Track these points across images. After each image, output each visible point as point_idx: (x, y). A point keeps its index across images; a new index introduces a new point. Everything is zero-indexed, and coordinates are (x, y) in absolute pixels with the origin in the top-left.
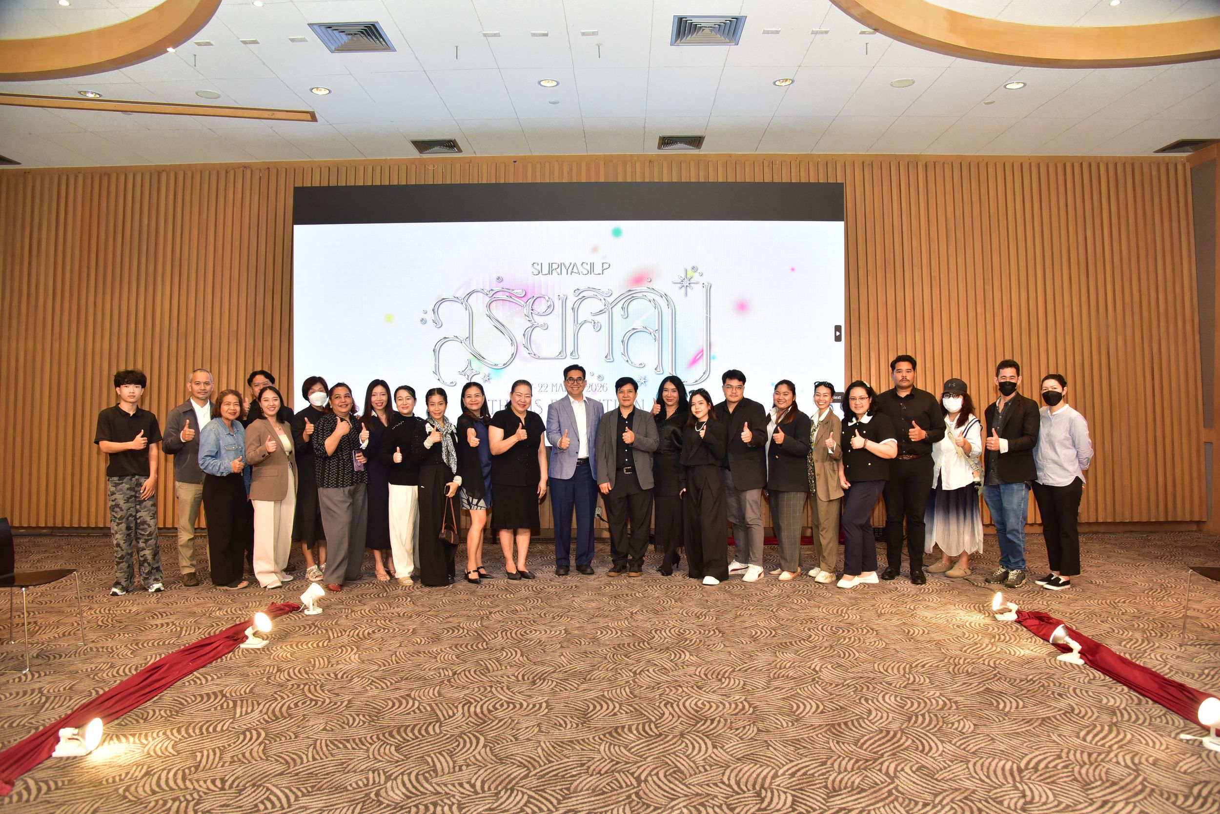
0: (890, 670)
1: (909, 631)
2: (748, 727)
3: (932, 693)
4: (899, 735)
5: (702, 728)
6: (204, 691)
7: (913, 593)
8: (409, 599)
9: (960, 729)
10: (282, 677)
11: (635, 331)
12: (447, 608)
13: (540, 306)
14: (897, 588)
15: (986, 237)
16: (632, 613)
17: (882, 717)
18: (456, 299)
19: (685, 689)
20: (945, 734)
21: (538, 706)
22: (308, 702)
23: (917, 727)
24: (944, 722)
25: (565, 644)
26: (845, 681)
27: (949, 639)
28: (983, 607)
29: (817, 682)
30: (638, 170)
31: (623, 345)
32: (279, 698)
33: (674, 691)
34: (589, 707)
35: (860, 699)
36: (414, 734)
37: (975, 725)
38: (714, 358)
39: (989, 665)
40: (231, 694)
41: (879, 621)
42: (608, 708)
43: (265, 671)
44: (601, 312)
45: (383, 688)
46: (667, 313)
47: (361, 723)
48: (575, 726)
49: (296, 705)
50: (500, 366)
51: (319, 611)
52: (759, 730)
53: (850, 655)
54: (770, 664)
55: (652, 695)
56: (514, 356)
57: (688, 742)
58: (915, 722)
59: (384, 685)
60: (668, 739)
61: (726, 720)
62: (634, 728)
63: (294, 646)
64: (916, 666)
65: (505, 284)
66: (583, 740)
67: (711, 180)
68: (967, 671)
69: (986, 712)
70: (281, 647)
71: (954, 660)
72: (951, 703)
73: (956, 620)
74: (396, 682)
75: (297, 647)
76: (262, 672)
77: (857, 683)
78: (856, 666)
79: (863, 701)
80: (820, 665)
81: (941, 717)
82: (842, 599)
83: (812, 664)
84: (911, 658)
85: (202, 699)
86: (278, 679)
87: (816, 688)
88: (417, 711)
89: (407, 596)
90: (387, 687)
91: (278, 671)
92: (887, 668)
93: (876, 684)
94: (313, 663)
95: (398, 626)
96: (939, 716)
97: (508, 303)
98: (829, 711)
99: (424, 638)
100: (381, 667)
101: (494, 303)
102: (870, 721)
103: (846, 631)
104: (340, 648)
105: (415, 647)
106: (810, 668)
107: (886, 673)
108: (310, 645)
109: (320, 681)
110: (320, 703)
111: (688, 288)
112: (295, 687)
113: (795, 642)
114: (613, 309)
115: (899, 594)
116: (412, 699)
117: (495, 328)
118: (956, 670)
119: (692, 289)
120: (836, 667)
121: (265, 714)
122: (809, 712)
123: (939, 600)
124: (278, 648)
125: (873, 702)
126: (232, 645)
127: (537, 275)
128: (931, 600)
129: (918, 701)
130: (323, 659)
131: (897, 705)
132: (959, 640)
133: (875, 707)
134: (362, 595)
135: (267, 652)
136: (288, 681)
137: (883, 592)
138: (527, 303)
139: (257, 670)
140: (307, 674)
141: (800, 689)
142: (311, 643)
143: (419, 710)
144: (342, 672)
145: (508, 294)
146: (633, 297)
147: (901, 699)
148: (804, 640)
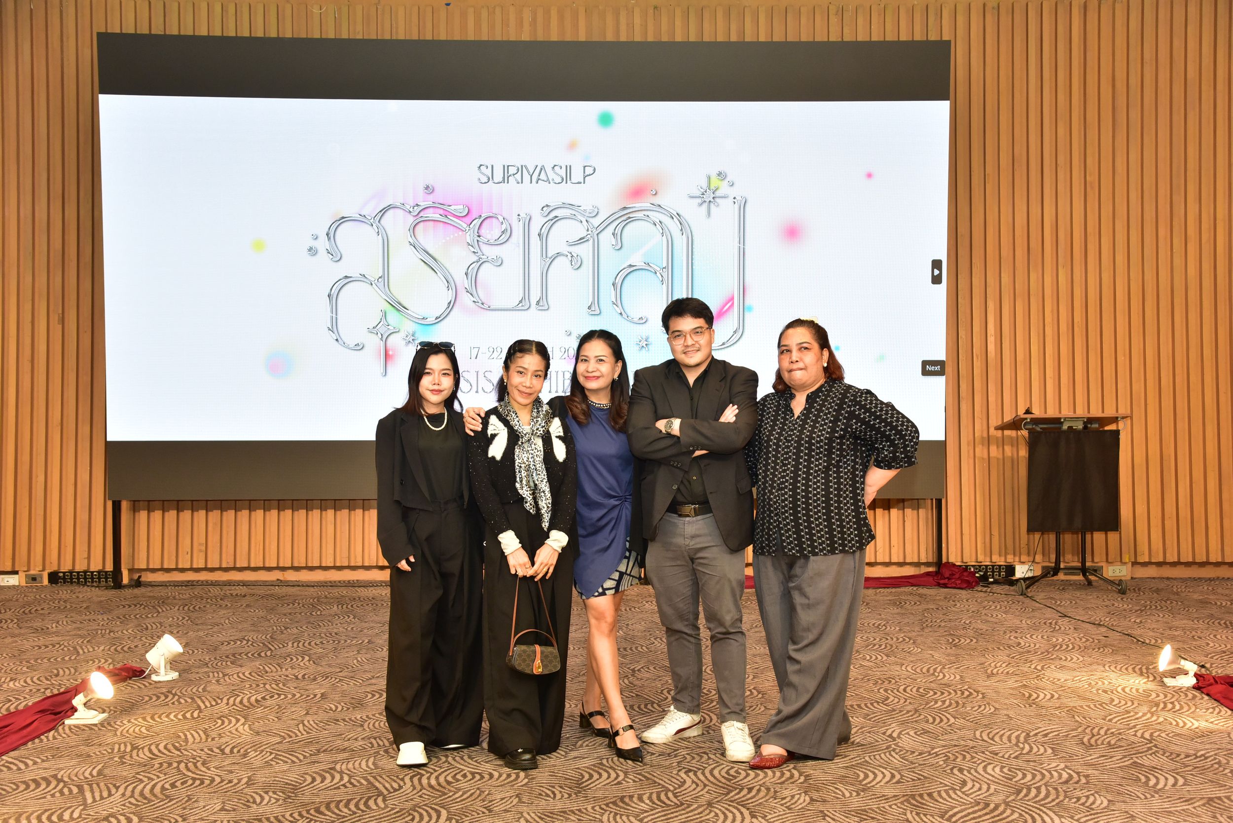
0: (997, 739)
1: (1030, 695)
2: (797, 797)
3: (1054, 765)
4: (1001, 808)
5: (737, 797)
6: (28, 777)
7: (1043, 649)
8: (307, 658)
9: (1087, 804)
10: (141, 755)
11: (632, 269)
12: (367, 667)
13: (491, 231)
14: (1019, 644)
15: (1178, 118)
16: (633, 670)
17: (980, 789)
18: (362, 219)
19: (712, 756)
20: (1066, 809)
22: (190, 782)
23: (1028, 801)
24: (1066, 797)
26: (933, 749)
27: (1089, 706)
28: (1147, 669)
29: (894, 750)
30: (637, 21)
31: (615, 290)
32: (145, 779)
33: (697, 758)
34: (583, 777)
35: (952, 769)
36: (350, 810)
37: (1109, 801)
38: (750, 309)
39: (1142, 737)
40: (69, 778)
41: (988, 683)
42: (609, 777)
43: (113, 749)
44: (582, 240)
45: (293, 762)
46: (680, 243)
47: (273, 801)
48: (566, 796)
49: (173, 785)
50: (431, 320)
51: (174, 675)
52: (812, 800)
53: (942, 720)
55: (668, 763)
56: (451, 305)
57: (718, 811)
58: (1026, 795)
59: (294, 759)
60: (692, 808)
61: (768, 789)
62: (645, 798)
63: (148, 719)
64: (1036, 735)
65: (438, 197)
66: (580, 810)
67: (748, 39)
68: (1109, 742)
69: (1129, 788)
70: (129, 721)
71: (1092, 730)
72: (1079, 776)
73: (1103, 684)
74: (311, 755)
75: (154, 720)
76: (110, 751)
77: (949, 752)
78: (950, 733)
79: (956, 771)
80: (899, 731)
81: (1063, 791)
82: (936, 655)
83: (887, 730)
84: (1029, 726)
85: (28, 786)
86: (137, 758)
87: (892, 756)
88: (348, 785)
89: (303, 654)
90: (300, 761)
91: (133, 748)
92: (994, 736)
93: (976, 753)
94: (183, 737)
95: (298, 691)
96: (1060, 789)
97: (441, 225)
98: (908, 781)
99: (340, 703)
100: (285, 739)
101: (421, 225)
102: (963, 793)
103: (939, 693)
104: (219, 718)
105: (329, 714)
106: (884, 733)
107: (992, 742)
108: (172, 716)
109: (200, 757)
110: (207, 782)
111: (712, 205)
112: (165, 765)
113: (866, 705)
114: (600, 236)
115: (1022, 650)
116: (338, 772)
117: (423, 263)
118: (1093, 741)
119: (718, 205)
120: (921, 734)
121: (130, 797)
122: (880, 781)
123: (1081, 659)
124: (125, 722)
125: (969, 772)
126: (54, 720)
127: (485, 183)
128: (1069, 658)
129: (1032, 773)
130: (197, 732)
131: (1003, 777)
132: (1104, 707)
133: (972, 777)
134: (234, 655)
135: (110, 728)
136: (152, 759)
137: (999, 648)
138: (471, 226)
139: (101, 749)
140: (179, 750)
141: (869, 756)
142: (174, 714)
143: (351, 783)
144: (231, 746)
145: (441, 212)
146: (630, 218)
147: (1009, 770)
148: (878, 702)
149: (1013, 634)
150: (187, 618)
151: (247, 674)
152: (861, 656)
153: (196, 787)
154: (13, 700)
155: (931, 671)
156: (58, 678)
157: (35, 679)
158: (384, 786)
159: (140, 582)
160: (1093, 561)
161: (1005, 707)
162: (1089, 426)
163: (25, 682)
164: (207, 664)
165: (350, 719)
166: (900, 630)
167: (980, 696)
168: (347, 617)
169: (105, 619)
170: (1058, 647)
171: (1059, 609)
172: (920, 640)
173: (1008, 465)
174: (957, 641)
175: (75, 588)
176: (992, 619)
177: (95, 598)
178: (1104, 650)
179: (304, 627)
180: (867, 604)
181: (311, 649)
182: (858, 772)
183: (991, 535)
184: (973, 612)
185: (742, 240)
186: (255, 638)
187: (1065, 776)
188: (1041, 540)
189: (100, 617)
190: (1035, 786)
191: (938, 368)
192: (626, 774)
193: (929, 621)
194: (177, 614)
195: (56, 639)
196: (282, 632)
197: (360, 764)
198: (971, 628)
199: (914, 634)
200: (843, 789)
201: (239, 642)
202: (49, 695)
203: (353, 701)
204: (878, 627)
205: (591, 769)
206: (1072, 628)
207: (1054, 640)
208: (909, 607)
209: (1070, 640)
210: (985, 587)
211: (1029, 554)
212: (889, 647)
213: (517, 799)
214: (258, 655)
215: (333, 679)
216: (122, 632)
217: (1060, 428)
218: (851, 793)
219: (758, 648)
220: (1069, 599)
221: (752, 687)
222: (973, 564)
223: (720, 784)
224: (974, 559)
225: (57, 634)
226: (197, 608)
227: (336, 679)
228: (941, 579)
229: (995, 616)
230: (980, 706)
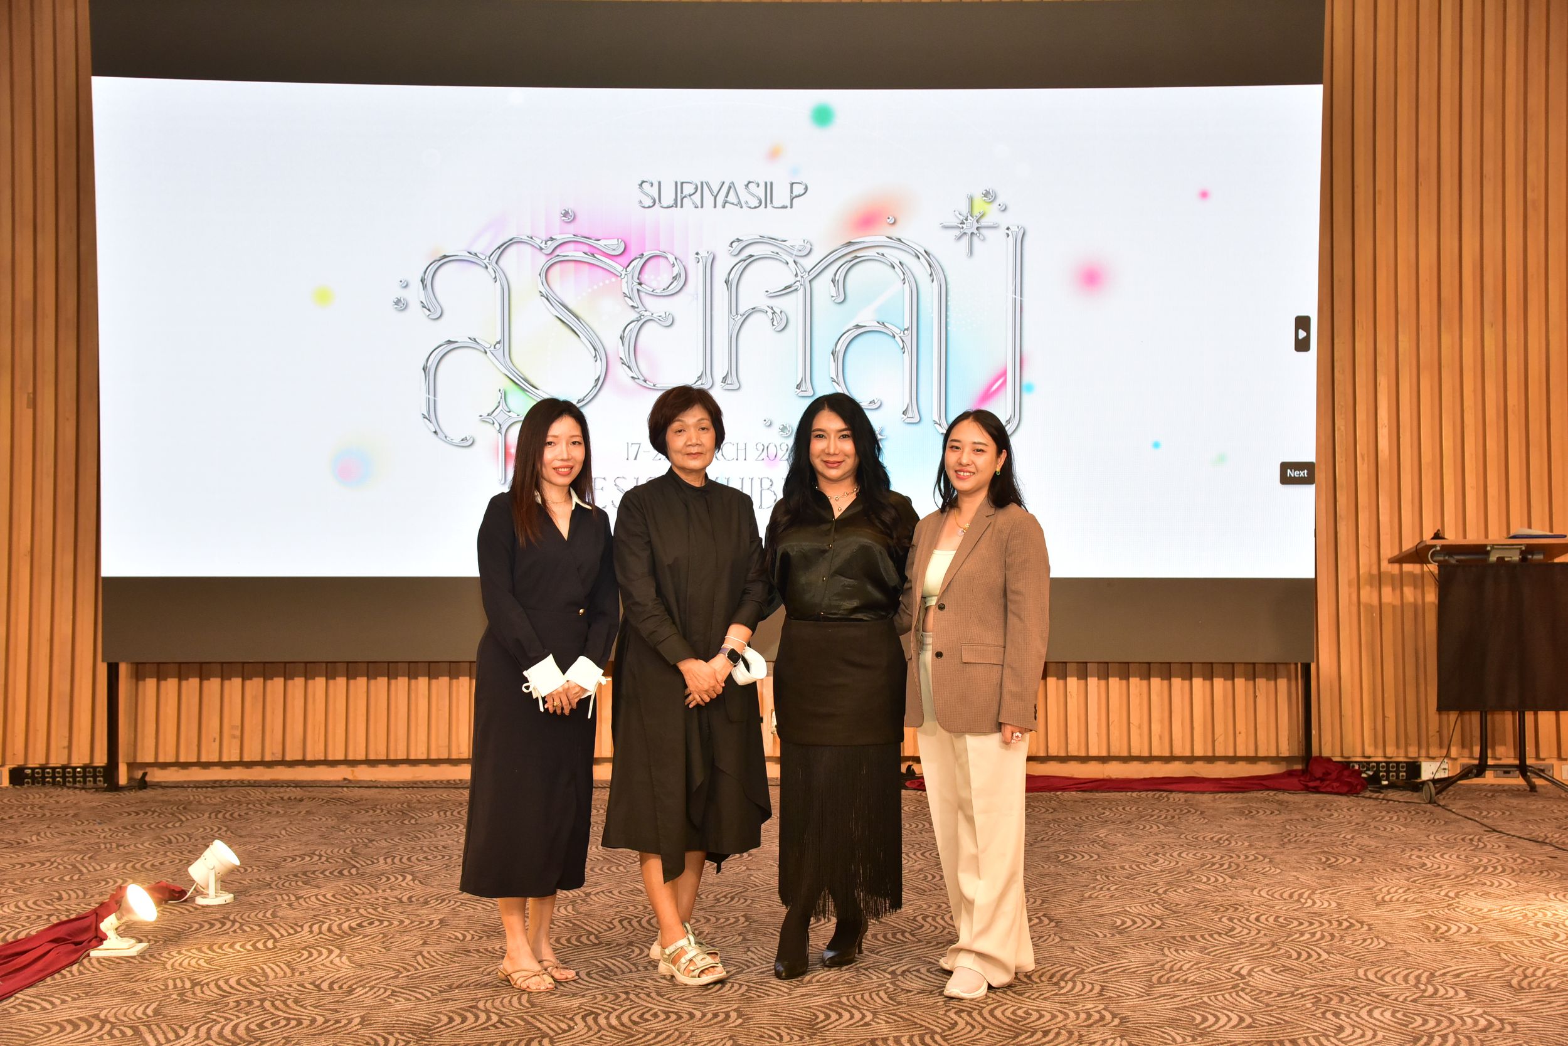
0: (1388, 978)
1: (1438, 928)
3: (1468, 1009)
6: (59, 1017)
7: (1459, 872)
10: (208, 992)
11: (860, 331)
13: (658, 277)
14: (1424, 864)
17: (1363, 1036)
18: (472, 259)
21: (722, 1016)
25: (750, 936)
26: (1297, 989)
27: (1522, 943)
29: (1243, 990)
31: (836, 360)
32: (221, 1020)
34: (817, 1017)
35: (1324, 1013)
38: (1030, 388)
40: (117, 1018)
41: (1375, 913)
42: (852, 1017)
43: (167, 986)
44: (788, 290)
45: (419, 999)
46: (929, 293)
48: (797, 1038)
51: (227, 897)
53: (1310, 956)
54: (1152, 964)
56: (599, 383)
59: (419, 996)
61: (1071, 1033)
63: (205, 949)
64: (1444, 974)
65: (582, 227)
68: (1548, 986)
70: (179, 953)
71: (1525, 970)
72: (1503, 1024)
73: (1545, 915)
74: (440, 992)
75: (214, 951)
76: (163, 987)
77: (1320, 993)
78: (1322, 971)
79: (1329, 1015)
80: (1249, 967)
81: (1480, 1040)
82: (1303, 878)
83: (1233, 966)
84: (1435, 964)
85: (63, 1029)
86: (202, 995)
87: (1240, 996)
88: (499, 1025)
89: (403, 872)
90: (428, 999)
91: (194, 985)
92: (1384, 975)
93: (1358, 995)
94: (260, 971)
95: (406, 916)
96: (1474, 1038)
97: (586, 267)
98: (1263, 1026)
99: (468, 932)
100: (401, 973)
101: (557, 267)
102: (1339, 1040)
103: (1306, 924)
104: (304, 949)
105: (456, 944)
106: (1229, 970)
107: (1380, 982)
108: (237, 946)
109: (289, 994)
110: (306, 1023)
111: (975, 239)
112: (243, 1004)
113: (1202, 936)
114: (815, 283)
115: (1427, 873)
116: (482, 1011)
117: (559, 322)
118: (1525, 984)
119: (984, 239)
120: (1281, 971)
121: (207, 1039)
122: (1224, 1026)
123: (1514, 884)
124: (174, 953)
125: (1348, 1016)
126: (76, 951)
127: (649, 207)
128: (1496, 884)
129: (1436, 1019)
130: (278, 966)
131: (1395, 1022)
132: (1544, 944)
133: (1352, 1023)
134: (305, 873)
135: (155, 961)
136: (224, 997)
137: (1394, 870)
138: (629, 269)
139: (150, 985)
140: (258, 986)
141: (1209, 997)
142: (239, 944)
143: (503, 1023)
144: (328, 982)
145: (586, 249)
146: (856, 257)
147: (1404, 1015)
148: (1220, 934)
149: (1416, 853)
150: (225, 829)
151: (329, 896)
152: (1194, 877)
153: (293, 1028)
154: (8, 928)
155: (1296, 897)
156: (62, 902)
157: (30, 903)
158: (549, 1027)
159: (145, 782)
160: (1537, 757)
161: (1401, 941)
162: (1530, 557)
163: (17, 906)
164: (269, 885)
165: (486, 950)
166: (1250, 846)
167: (1366, 928)
168: (454, 827)
169: (107, 830)
170: (1481, 869)
171: (1485, 821)
172: (1278, 858)
173: (1409, 614)
174: (1333, 860)
175: (49, 789)
176: (1384, 834)
177: (83, 803)
178: (1549, 874)
179: (396, 840)
180: (1202, 813)
181: (412, 866)
182: (1193, 1014)
183: (1384, 717)
184: (1357, 824)
185: (1019, 288)
186: (329, 852)
187: (1482, 1023)
188: (1459, 722)
189: (97, 827)
190: (1440, 1033)
191: (1304, 473)
192: (875, 1014)
193: (1293, 835)
194: (209, 823)
195: (42, 855)
196: (366, 846)
197: (510, 1001)
198: (1354, 844)
199: (1270, 851)
200: (1172, 1034)
201: (308, 858)
202: (55, 922)
203: (485, 928)
204: (1217, 842)
205: (827, 1008)
206: (1503, 846)
207: (1476, 860)
208: (1263, 817)
209: (1499, 861)
210: (1377, 792)
211: (1441, 746)
212: (1234, 867)
213: (731, 1042)
214: (339, 872)
215: (452, 902)
216: (135, 846)
217: (1486, 560)
218: (1183, 1038)
219: (1046, 867)
220: (1500, 810)
221: (1040, 914)
222: (1358, 759)
223: (1004, 1026)
224: (1359, 752)
225: (42, 848)
226: (236, 815)
227: (456, 902)
228: (1311, 780)
229: (1389, 829)
230: (1365, 940)
